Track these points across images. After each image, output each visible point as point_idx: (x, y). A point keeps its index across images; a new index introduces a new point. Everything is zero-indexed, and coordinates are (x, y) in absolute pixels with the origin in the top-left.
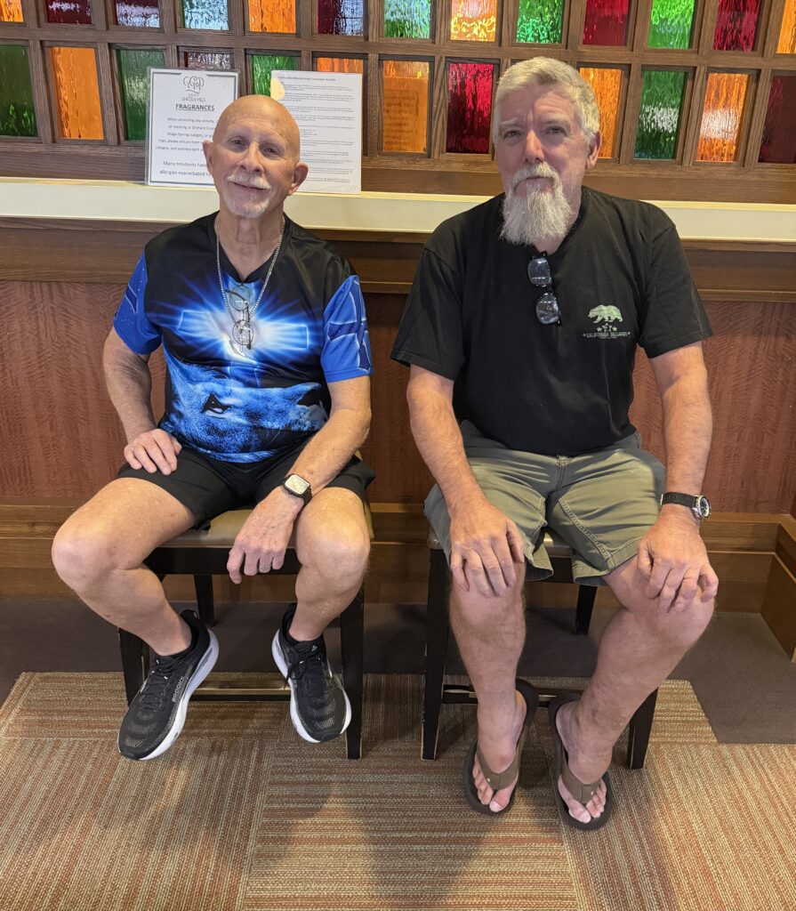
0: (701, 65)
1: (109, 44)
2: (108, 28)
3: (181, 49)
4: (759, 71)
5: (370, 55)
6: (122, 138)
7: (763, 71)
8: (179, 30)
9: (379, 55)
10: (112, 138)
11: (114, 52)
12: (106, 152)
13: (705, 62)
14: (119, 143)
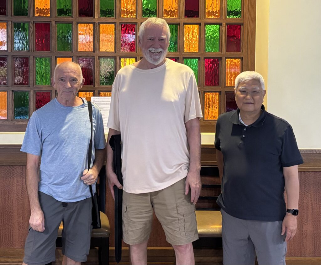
0: (202, 90)
1: (12, 91)
2: (12, 86)
3: (35, 91)
4: (221, 91)
5: (95, 91)
6: (13, 118)
7: (222, 92)
8: (35, 86)
9: (98, 91)
10: (10, 118)
11: (13, 93)
12: (8, 123)
13: (203, 90)
14: (12, 120)
